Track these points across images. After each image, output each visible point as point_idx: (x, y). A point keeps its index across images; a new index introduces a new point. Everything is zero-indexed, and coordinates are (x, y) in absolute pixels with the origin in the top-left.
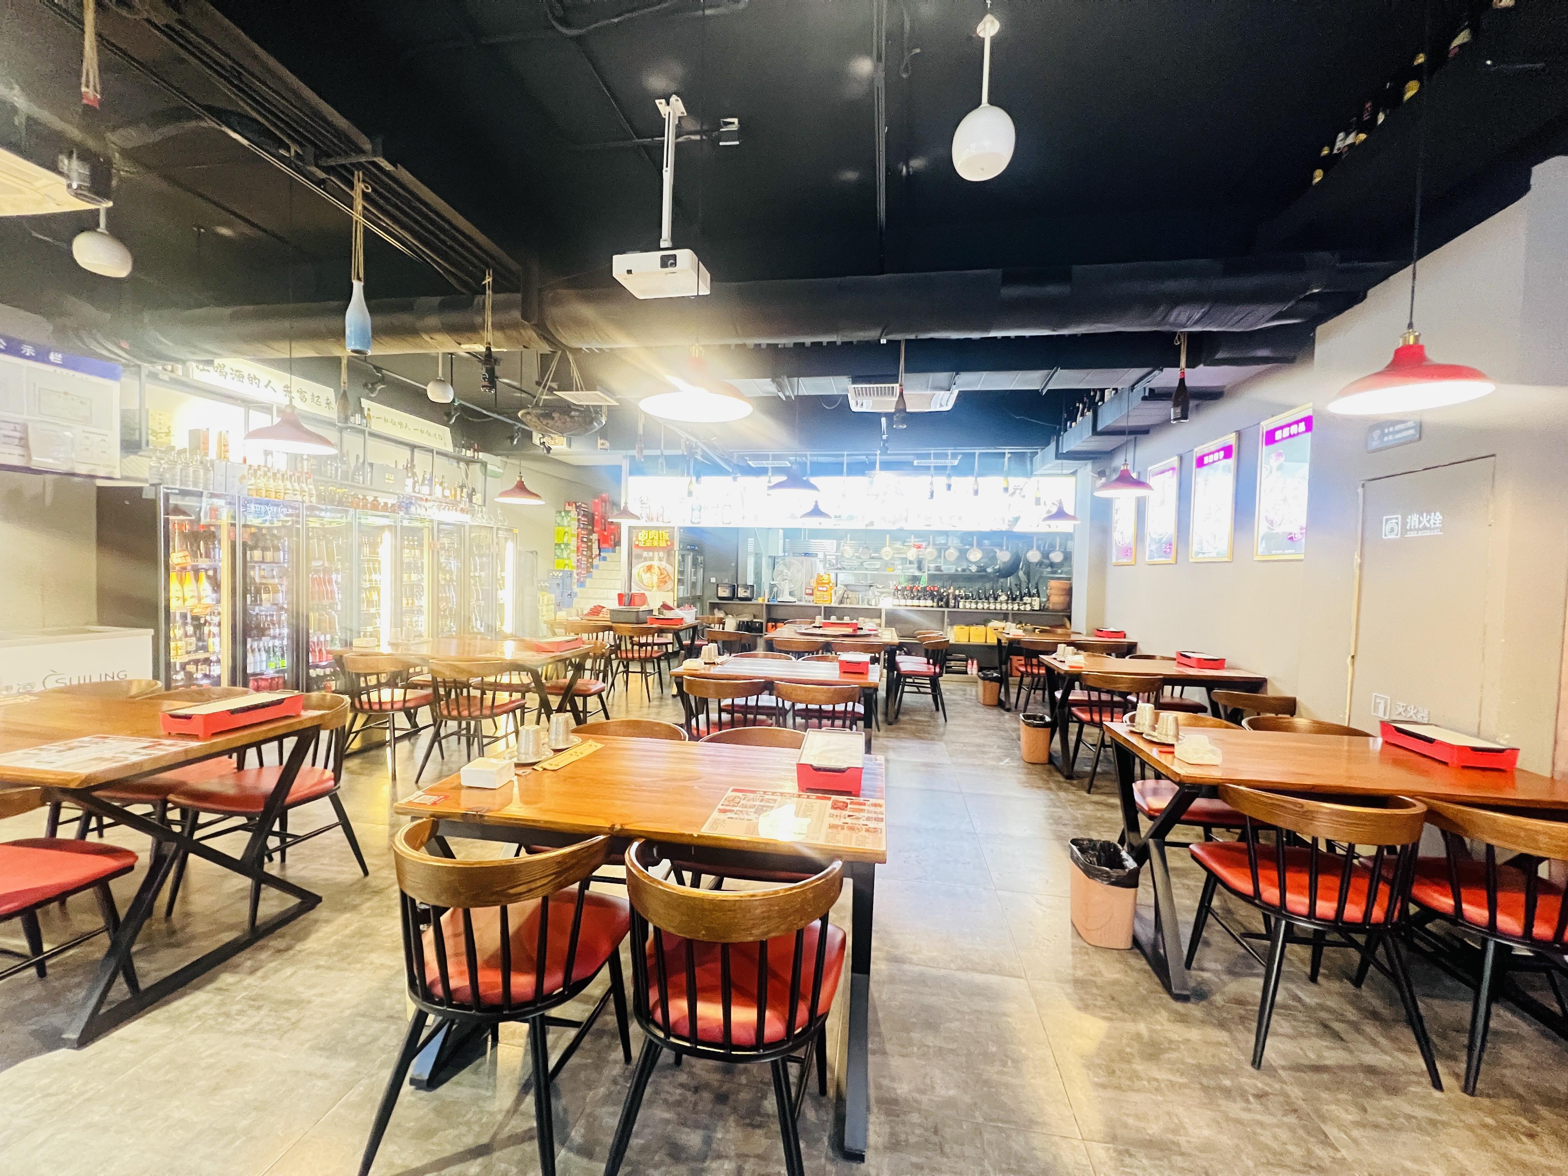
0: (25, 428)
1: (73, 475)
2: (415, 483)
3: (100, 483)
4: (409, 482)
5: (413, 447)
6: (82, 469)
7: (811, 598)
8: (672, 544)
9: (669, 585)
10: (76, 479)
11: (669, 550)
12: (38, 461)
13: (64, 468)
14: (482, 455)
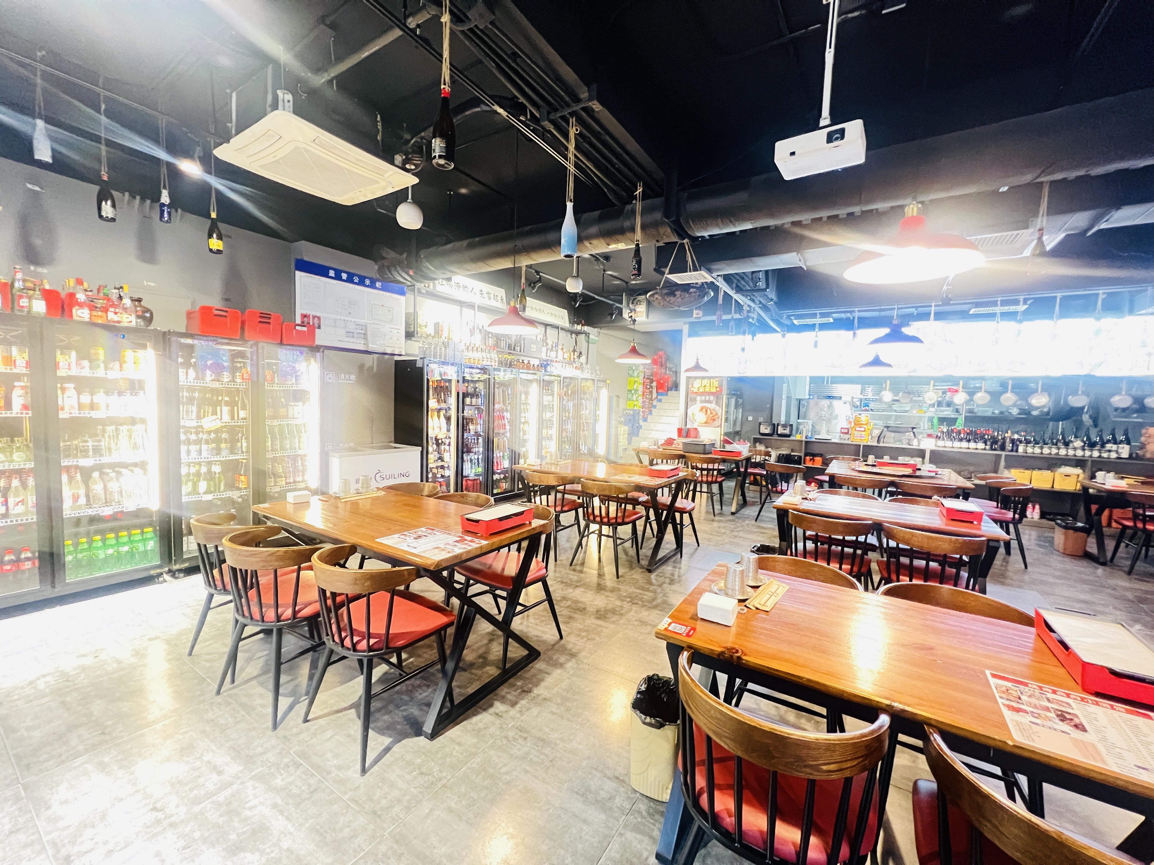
0: (366, 326)
1: (386, 354)
2: (547, 349)
3: (397, 358)
4: (544, 349)
5: (546, 325)
6: (389, 351)
7: (847, 436)
8: (721, 390)
9: (717, 423)
10: (386, 357)
11: (717, 395)
12: (372, 347)
13: (381, 350)
14: (586, 328)
